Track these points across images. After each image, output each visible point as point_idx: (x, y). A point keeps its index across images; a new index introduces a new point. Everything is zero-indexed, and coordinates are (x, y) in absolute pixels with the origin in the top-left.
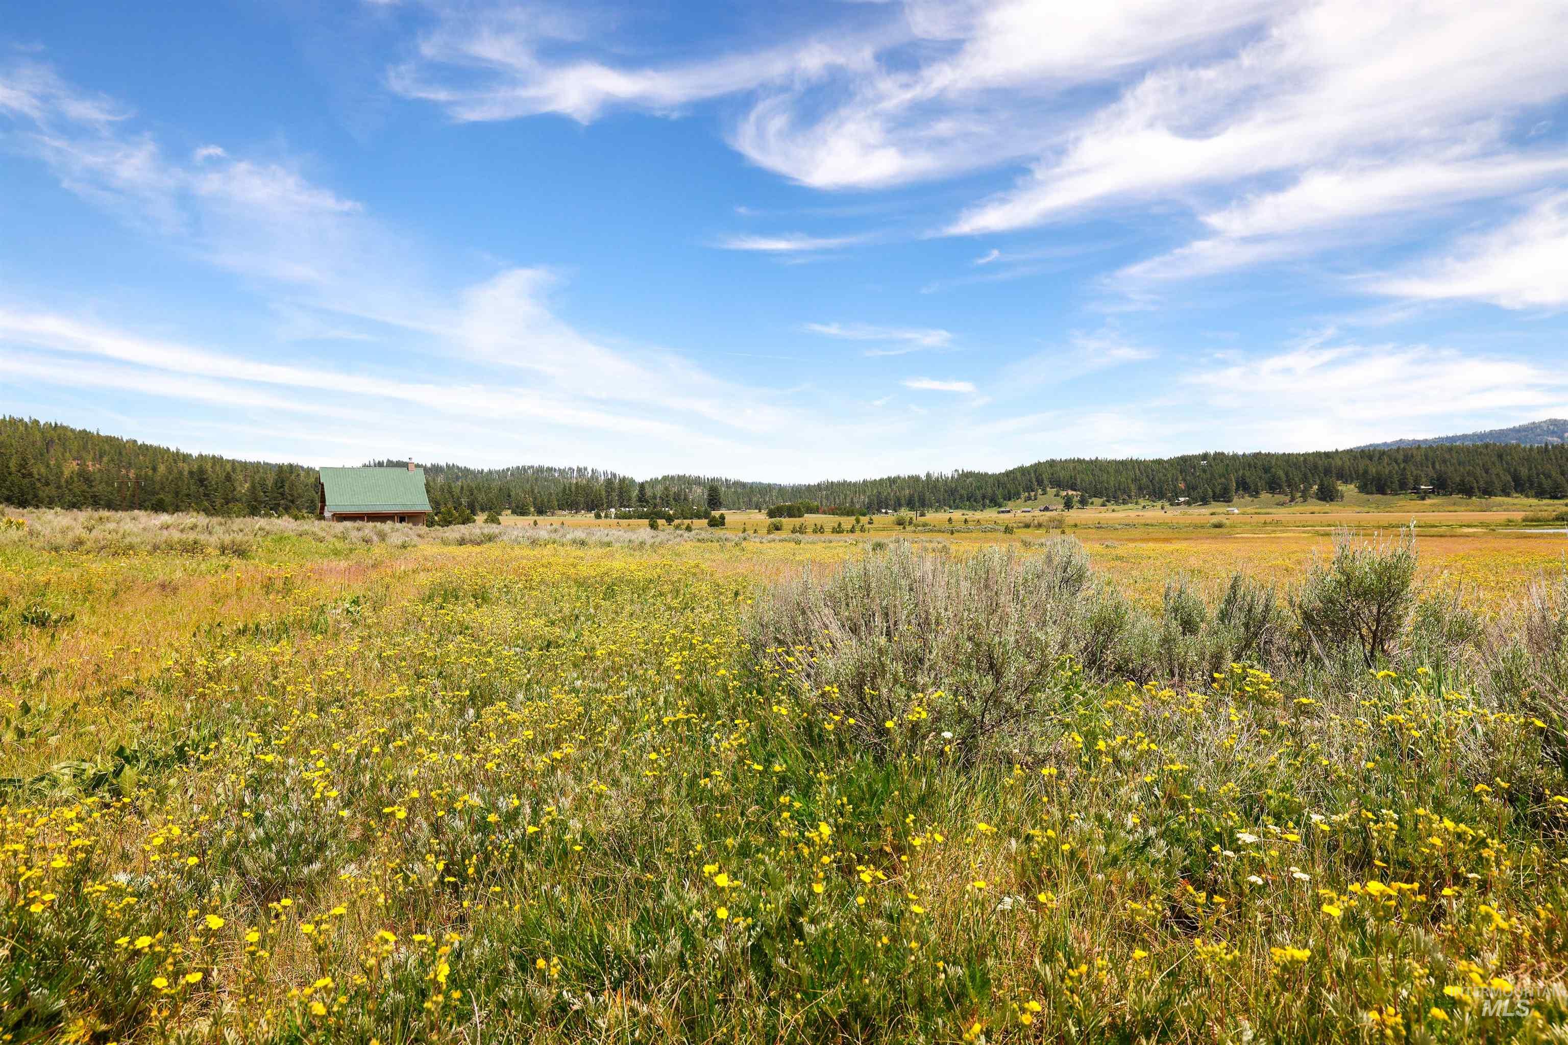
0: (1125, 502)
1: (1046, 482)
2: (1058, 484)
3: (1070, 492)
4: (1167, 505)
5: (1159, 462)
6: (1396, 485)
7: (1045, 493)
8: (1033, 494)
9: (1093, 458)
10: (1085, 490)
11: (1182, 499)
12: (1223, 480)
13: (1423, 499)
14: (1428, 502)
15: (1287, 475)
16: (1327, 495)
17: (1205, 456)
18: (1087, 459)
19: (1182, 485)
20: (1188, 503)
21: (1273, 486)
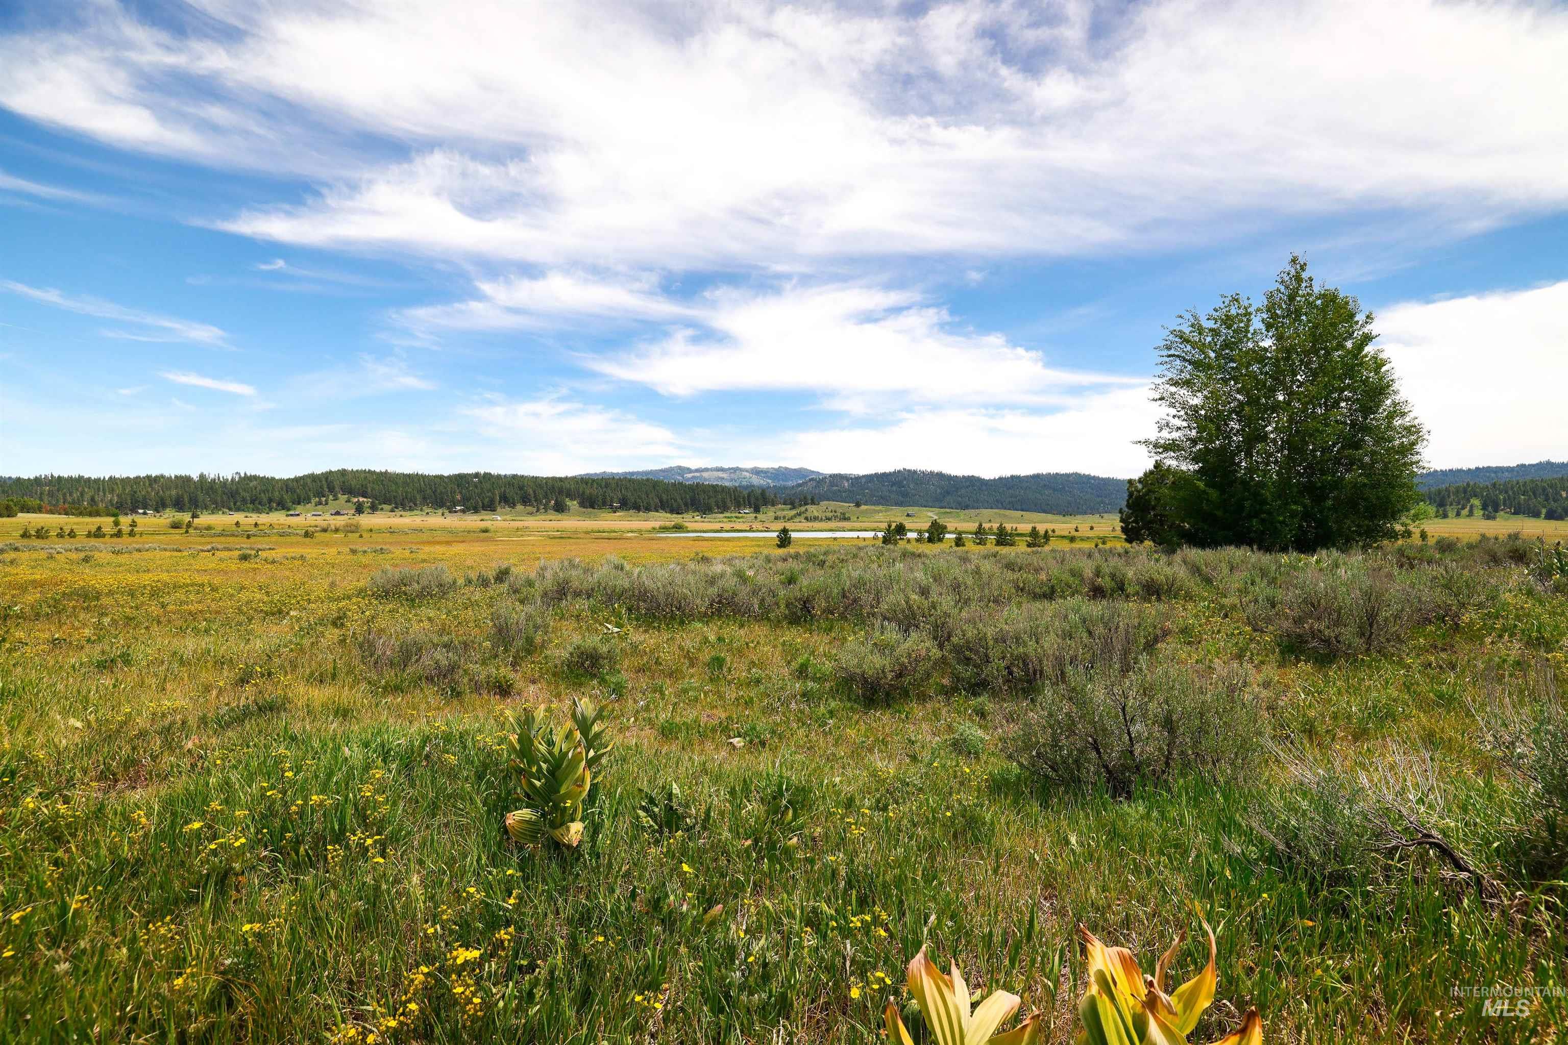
0: (411, 509)
1: (337, 489)
2: (349, 491)
3: (361, 499)
4: (446, 512)
5: (441, 477)
6: (600, 503)
7: (336, 499)
8: (324, 499)
9: (383, 470)
10: (375, 497)
11: (458, 508)
12: (490, 494)
13: (615, 512)
14: (618, 514)
15: (534, 492)
16: (560, 508)
17: (477, 475)
18: (378, 470)
19: (458, 497)
20: (463, 511)
21: (525, 501)
